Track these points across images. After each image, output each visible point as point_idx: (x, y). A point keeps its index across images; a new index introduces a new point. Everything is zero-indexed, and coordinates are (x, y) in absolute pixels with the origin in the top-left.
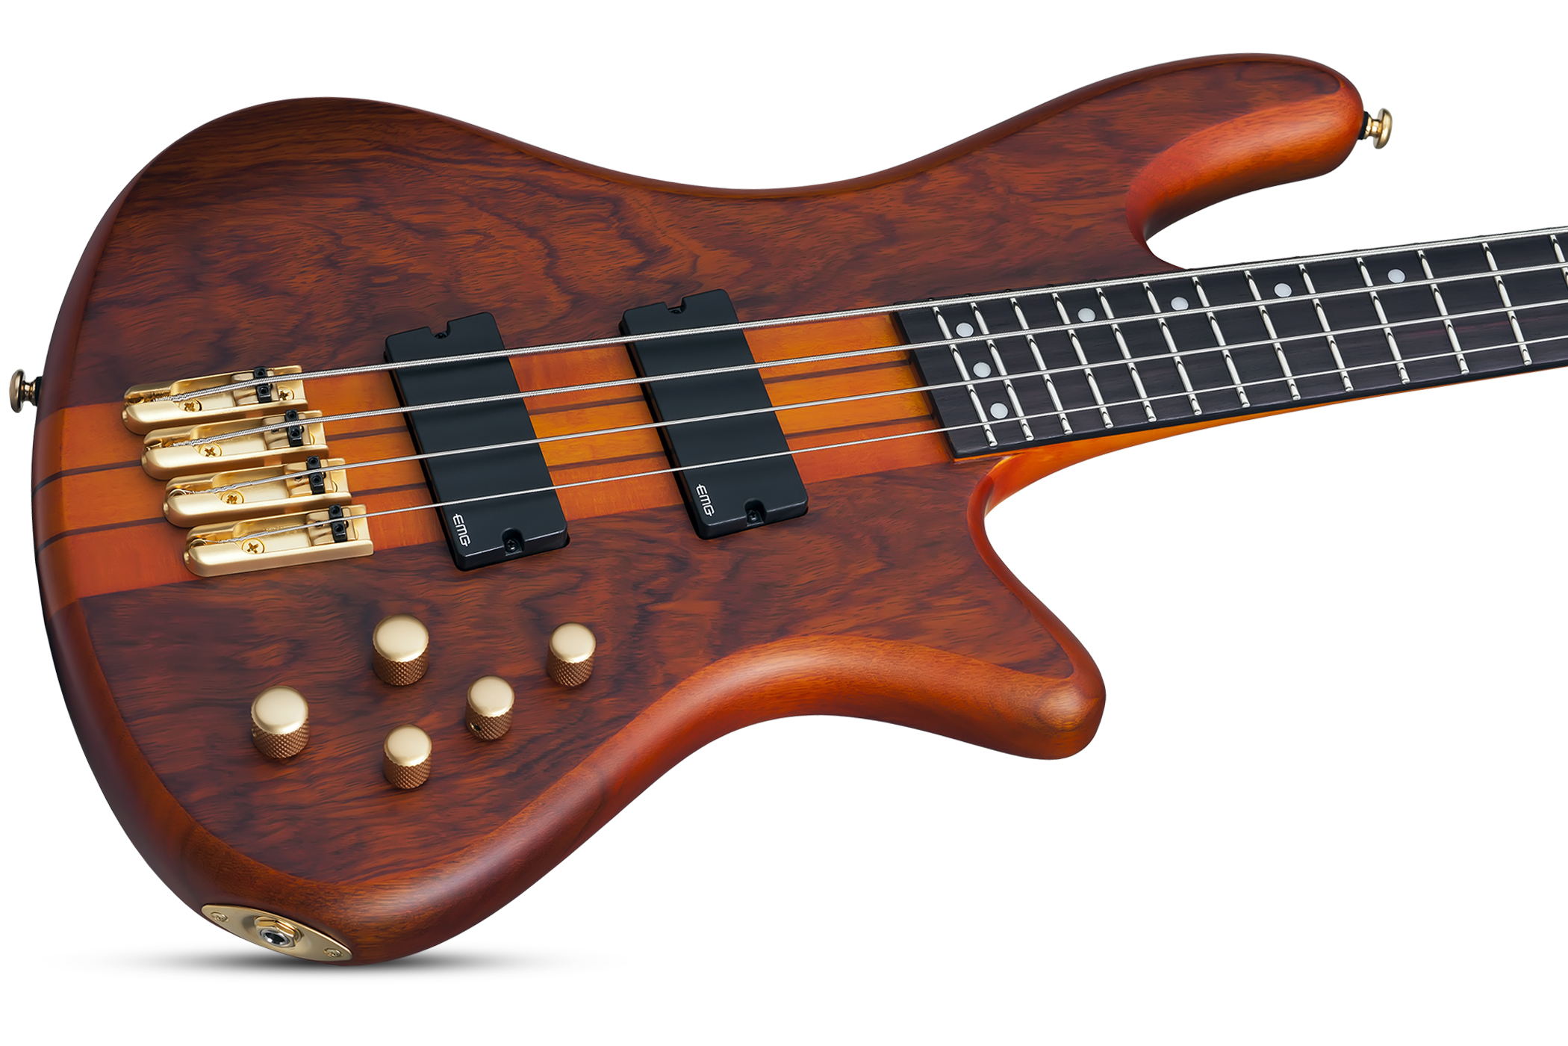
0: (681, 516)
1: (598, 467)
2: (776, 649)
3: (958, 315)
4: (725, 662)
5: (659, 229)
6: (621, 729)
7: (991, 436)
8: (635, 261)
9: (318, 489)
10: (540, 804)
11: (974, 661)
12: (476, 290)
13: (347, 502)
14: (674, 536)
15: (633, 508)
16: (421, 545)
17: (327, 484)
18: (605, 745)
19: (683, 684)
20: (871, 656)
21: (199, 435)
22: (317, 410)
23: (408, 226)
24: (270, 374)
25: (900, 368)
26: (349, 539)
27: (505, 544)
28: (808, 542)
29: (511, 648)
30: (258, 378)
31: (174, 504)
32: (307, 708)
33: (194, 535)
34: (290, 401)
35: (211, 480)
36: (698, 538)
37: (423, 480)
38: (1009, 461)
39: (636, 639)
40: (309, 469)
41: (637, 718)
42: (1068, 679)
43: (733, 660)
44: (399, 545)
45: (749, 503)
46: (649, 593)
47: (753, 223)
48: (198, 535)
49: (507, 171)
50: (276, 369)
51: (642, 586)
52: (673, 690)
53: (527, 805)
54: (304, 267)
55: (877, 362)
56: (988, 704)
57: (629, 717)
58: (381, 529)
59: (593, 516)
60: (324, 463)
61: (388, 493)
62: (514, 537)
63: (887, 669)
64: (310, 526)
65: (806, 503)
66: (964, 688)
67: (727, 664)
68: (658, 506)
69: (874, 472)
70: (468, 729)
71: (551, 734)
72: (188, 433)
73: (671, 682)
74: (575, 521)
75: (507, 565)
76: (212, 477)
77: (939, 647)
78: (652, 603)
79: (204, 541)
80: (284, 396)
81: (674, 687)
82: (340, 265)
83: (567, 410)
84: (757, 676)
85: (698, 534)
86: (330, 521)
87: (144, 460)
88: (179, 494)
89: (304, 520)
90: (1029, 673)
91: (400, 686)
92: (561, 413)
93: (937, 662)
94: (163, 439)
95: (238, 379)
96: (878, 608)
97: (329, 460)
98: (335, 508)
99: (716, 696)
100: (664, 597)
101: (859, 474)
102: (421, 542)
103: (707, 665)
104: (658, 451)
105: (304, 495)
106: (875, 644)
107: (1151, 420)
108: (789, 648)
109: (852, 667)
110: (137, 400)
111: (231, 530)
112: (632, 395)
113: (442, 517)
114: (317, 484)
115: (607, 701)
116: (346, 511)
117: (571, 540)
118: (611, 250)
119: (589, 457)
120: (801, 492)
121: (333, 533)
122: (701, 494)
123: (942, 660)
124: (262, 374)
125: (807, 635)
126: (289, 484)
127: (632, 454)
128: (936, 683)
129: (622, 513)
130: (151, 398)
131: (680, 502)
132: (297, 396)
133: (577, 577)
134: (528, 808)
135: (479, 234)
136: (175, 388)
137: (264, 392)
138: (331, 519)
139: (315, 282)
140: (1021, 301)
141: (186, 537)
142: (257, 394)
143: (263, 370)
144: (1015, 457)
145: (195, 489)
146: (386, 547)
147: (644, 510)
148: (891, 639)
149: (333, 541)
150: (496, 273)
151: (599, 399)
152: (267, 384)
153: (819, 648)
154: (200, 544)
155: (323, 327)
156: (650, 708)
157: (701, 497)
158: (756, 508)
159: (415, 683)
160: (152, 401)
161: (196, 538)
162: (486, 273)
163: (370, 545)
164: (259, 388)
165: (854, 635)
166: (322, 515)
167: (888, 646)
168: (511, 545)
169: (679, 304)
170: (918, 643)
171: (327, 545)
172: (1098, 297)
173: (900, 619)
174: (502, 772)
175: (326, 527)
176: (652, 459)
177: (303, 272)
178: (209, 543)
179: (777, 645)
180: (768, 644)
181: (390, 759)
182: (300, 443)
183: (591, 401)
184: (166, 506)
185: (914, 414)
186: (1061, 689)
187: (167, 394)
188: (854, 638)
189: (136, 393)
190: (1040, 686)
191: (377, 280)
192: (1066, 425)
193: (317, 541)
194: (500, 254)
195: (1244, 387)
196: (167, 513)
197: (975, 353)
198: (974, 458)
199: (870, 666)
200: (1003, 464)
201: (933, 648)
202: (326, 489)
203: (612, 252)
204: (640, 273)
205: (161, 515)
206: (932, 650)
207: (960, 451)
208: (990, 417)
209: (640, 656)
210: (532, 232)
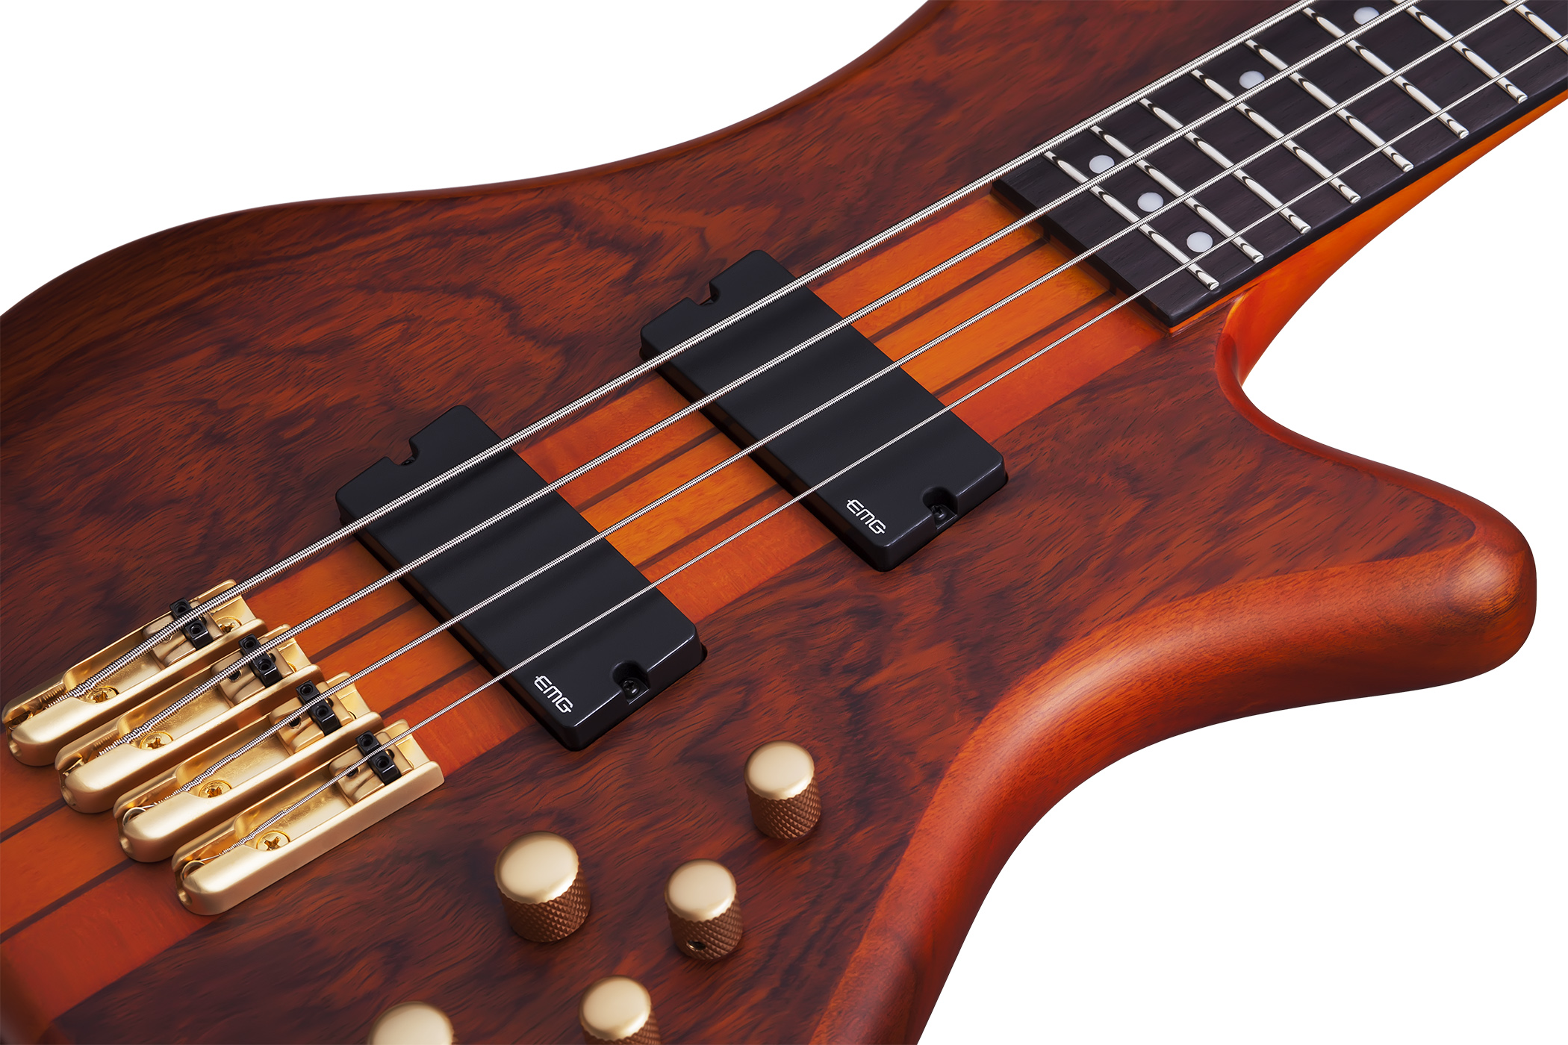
0: (841, 556)
1: (699, 541)
2: (1057, 670)
3: (1083, 150)
4: (995, 716)
5: (635, 218)
6: (898, 865)
7: (1206, 278)
8: (624, 268)
9: (330, 725)
10: (835, 1014)
11: (1332, 570)
12: (429, 391)
13: (378, 726)
14: (846, 583)
15: (771, 572)
16: (507, 742)
17: (339, 713)
18: (887, 895)
19: (953, 768)
20: (1189, 625)
21: (130, 726)
22: (282, 625)
23: (300, 351)
24: (194, 605)
25: (1038, 252)
26: (402, 772)
27: (623, 689)
28: (1030, 515)
29: (694, 822)
30: (180, 616)
31: (135, 830)
32: (447, 1019)
33: (181, 859)
34: (240, 631)
35: (174, 777)
36: (880, 573)
37: (469, 657)
38: (1243, 303)
39: (859, 737)
40: (303, 703)
41: (913, 841)
42: (1473, 539)
43: (1006, 709)
44: (475, 754)
45: (927, 496)
46: (848, 670)
47: (756, 159)
48: (187, 857)
49: (400, 231)
50: (200, 597)
51: (832, 666)
52: (944, 782)
53: (817, 1024)
54: (180, 459)
55: (1004, 257)
56: (1378, 621)
57: (902, 842)
58: (441, 745)
59: (724, 605)
60: (321, 687)
61: (429, 695)
62: (631, 674)
63: (1218, 634)
64: (340, 778)
65: (1003, 463)
66: (1336, 613)
67: (999, 718)
68: (804, 556)
69: (1071, 391)
70: (686, 955)
71: (804, 912)
72: (115, 729)
73: (935, 773)
74: (701, 621)
75: (635, 717)
76: (173, 772)
77: (1276, 573)
78: (858, 681)
79: (200, 861)
80: (227, 630)
81: (942, 778)
82: (229, 436)
83: (623, 488)
84: (1048, 718)
85: (875, 567)
86: (366, 759)
87: (67, 795)
88: (136, 814)
89: (328, 774)
90: (1416, 554)
91: (564, 940)
92: (616, 495)
93: (1282, 594)
94: (81, 753)
95: (154, 631)
96: (1167, 558)
97: (328, 682)
98: (365, 739)
99: (1004, 767)
100: (872, 666)
101: (1053, 402)
102: (504, 738)
103: (973, 729)
104: (769, 487)
105: (312, 743)
106: (1186, 606)
107: (1406, 169)
108: (1073, 662)
109: (1170, 651)
110: (23, 716)
111: (232, 829)
112: (700, 434)
113: (517, 692)
114: (325, 718)
115: (859, 836)
116: (381, 737)
117: (708, 649)
118: (585, 268)
119: (679, 534)
120: (988, 453)
121: (375, 773)
122: (857, 512)
123: (1289, 587)
124: (184, 609)
125: (1088, 634)
126: (286, 735)
127: (737, 505)
128: (1294, 624)
129: (760, 585)
130: (41, 706)
131: (830, 538)
132: (245, 621)
133: (739, 693)
134: (821, 1027)
135: (399, 321)
136: (69, 680)
137: (197, 631)
138: (364, 756)
139: (206, 470)
140: (1157, 98)
141: (171, 868)
142: (188, 639)
143: (184, 603)
144: (1247, 295)
145: (156, 798)
146: (458, 766)
147: (787, 569)
148: (1205, 591)
149: (383, 784)
150: (444, 360)
151: (659, 456)
152: (196, 619)
153: (1113, 644)
154: (196, 867)
155: (241, 523)
156: (924, 819)
157: (857, 515)
158: (941, 500)
159: (582, 926)
160: (44, 709)
161: (185, 863)
162: (430, 366)
163: (436, 768)
164: (187, 629)
165: (1153, 606)
166: (351, 758)
167: (1206, 600)
168: (631, 686)
169: (708, 295)
170: (1244, 580)
171: (375, 794)
172: (1255, 53)
173: (1206, 557)
174: (760, 994)
175: (363, 771)
176: (766, 500)
177: (183, 465)
178: (207, 862)
179: (1056, 663)
180: (1042, 668)
181: (598, 1038)
182: (277, 677)
183: (649, 462)
184: (124, 842)
185: (1085, 299)
186: (1470, 556)
187: (62, 692)
188: (1155, 611)
189: (16, 708)
190: (1439, 566)
191: (288, 434)
192: (1298, 222)
193: (359, 794)
194: (439, 335)
195: (1506, 77)
196: (129, 851)
197: (1130, 184)
198: (1196, 317)
199: (1194, 638)
200: (1237, 311)
201: (1269, 576)
202: (342, 720)
203: (587, 270)
204: (635, 282)
205: (122, 859)
206: (1268, 580)
207: (1175, 314)
208: (1191, 254)
209: (876, 757)
210: (468, 291)
